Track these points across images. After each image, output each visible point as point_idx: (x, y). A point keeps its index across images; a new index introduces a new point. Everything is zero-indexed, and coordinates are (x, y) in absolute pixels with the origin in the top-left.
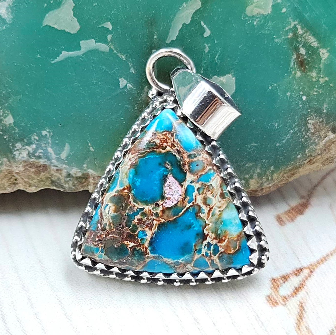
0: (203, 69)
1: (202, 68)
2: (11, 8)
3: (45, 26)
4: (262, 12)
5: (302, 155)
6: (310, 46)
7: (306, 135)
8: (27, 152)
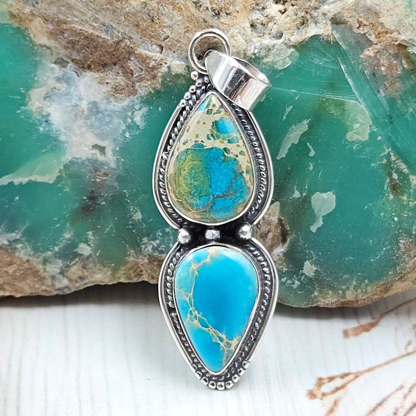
1: (307, 185)
2: (145, 116)
4: (360, 138)
5: (394, 271)
6: (402, 172)
7: (397, 253)
8: (152, 246)
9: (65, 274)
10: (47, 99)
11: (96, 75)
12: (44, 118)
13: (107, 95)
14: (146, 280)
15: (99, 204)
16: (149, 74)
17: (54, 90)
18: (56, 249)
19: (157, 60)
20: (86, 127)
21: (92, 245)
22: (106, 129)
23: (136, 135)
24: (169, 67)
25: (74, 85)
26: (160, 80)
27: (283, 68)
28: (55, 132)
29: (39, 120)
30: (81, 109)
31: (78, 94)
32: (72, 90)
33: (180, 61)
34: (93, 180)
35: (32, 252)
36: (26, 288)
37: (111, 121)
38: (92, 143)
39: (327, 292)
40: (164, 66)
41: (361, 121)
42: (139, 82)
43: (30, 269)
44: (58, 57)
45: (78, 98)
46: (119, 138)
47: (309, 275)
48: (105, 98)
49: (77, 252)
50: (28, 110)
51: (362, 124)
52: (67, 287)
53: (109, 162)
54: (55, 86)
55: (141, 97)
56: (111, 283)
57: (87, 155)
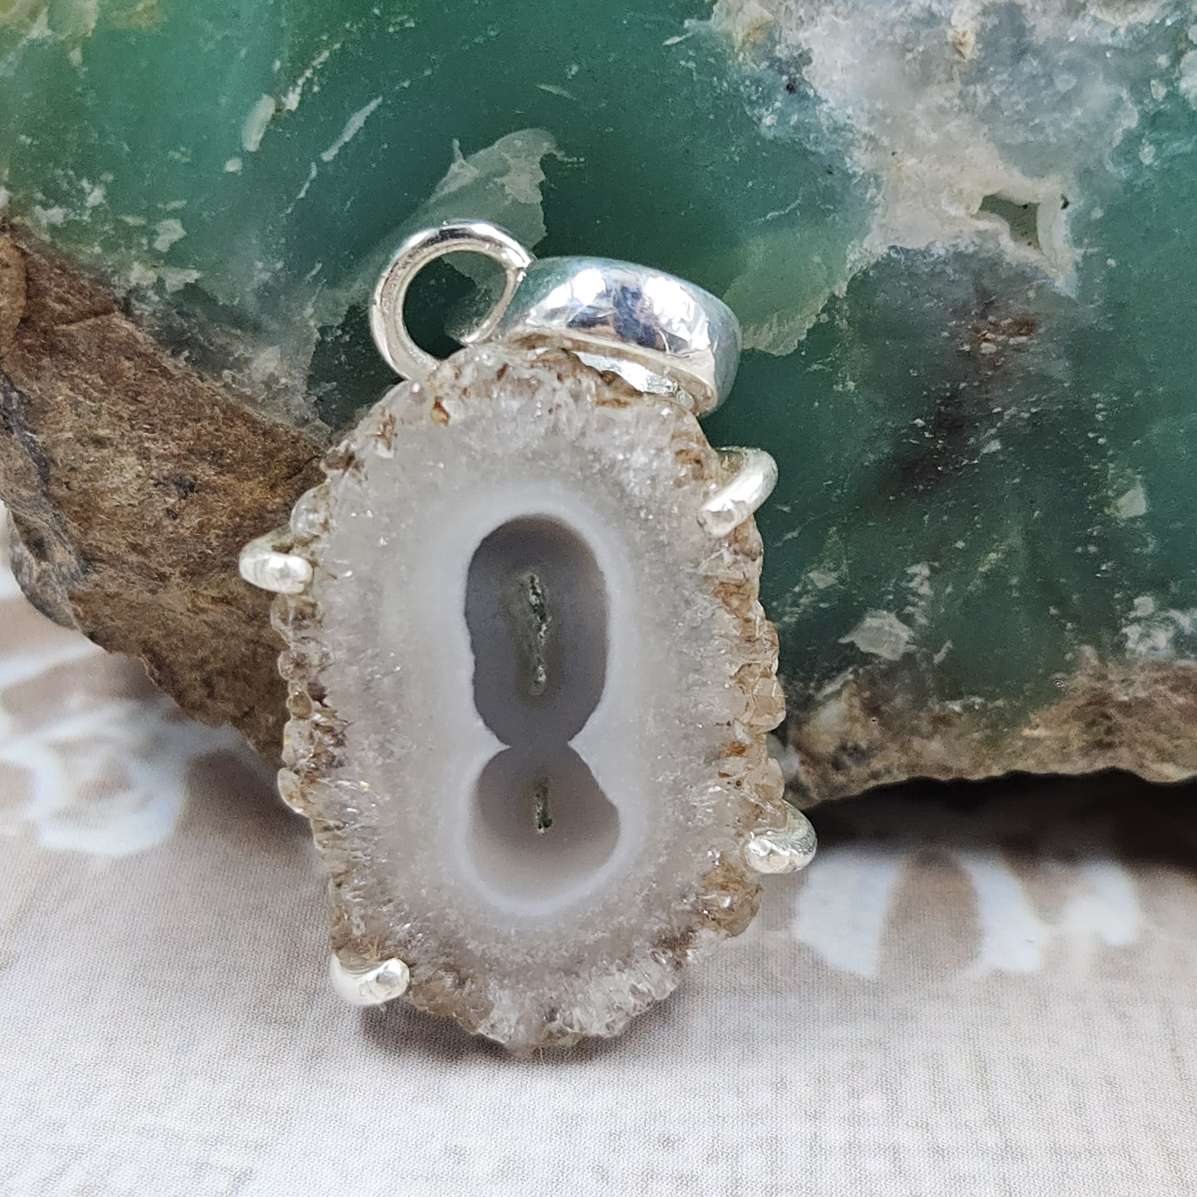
8: (1171, 634)
9: (795, 733)
12: (781, 72)
14: (1123, 766)
15: (974, 452)
20: (967, 116)
21: (921, 621)
22: (1055, 124)
23: (1185, 155)
28: (824, 128)
29: (757, 82)
30: (950, 40)
34: (967, 348)
37: (1077, 90)
38: (988, 184)
46: (1110, 167)
49: (852, 645)
50: (711, 36)
53: (1052, 272)
56: (980, 775)
57: (957, 237)
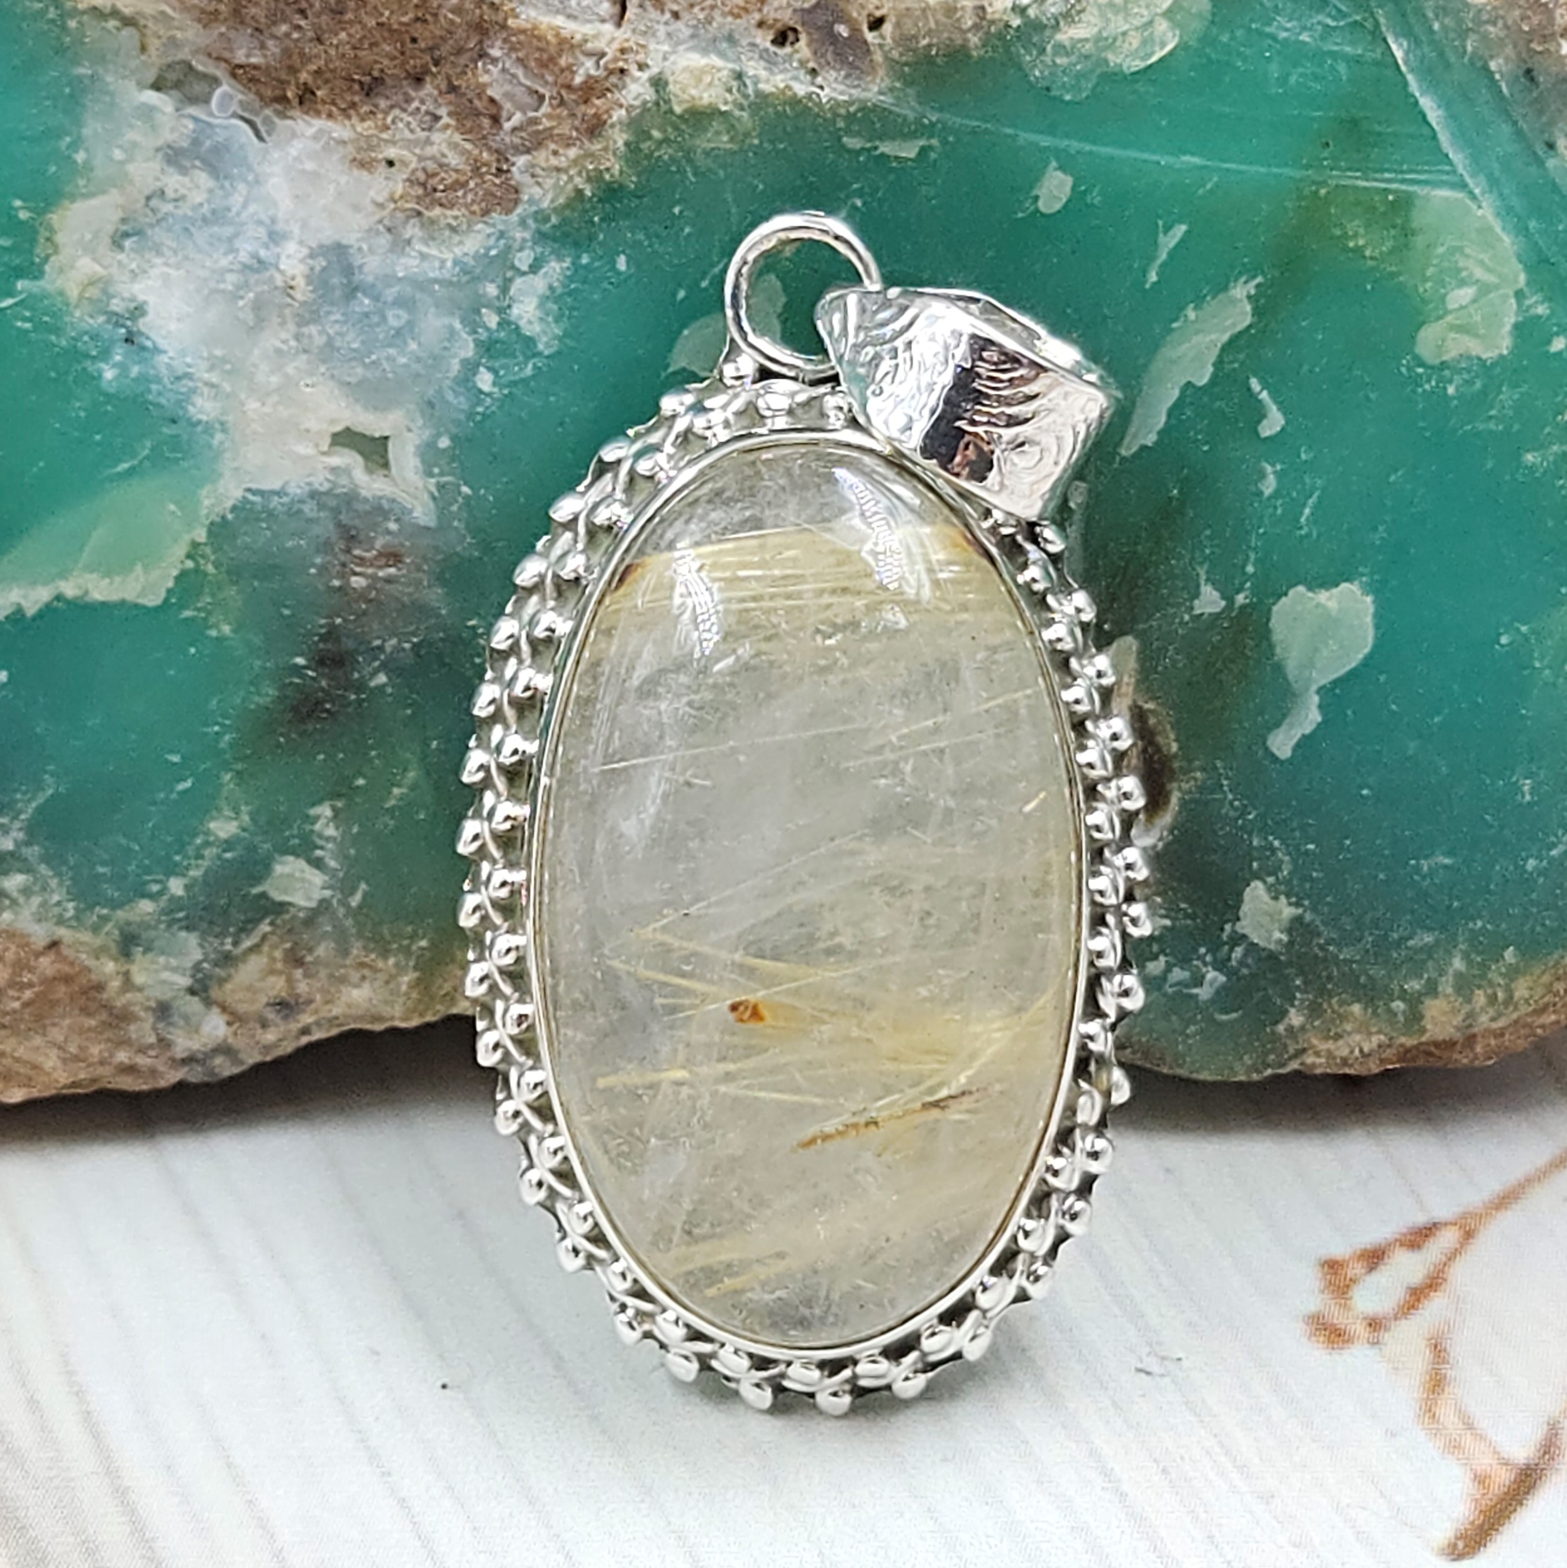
0: (1256, 560)
1: (1252, 556)
2: (557, 299)
3: (674, 373)
4: (1475, 347)
9: (215, 993)
10: (128, 243)
11: (340, 130)
12: (119, 326)
13: (392, 215)
15: (360, 687)
16: (573, 115)
17: (154, 203)
18: (176, 887)
19: (603, 55)
20: (304, 357)
21: (333, 864)
22: (389, 358)
23: (523, 380)
24: (658, 83)
25: (245, 181)
26: (620, 139)
27: (1142, 65)
28: (166, 380)
29: (95, 337)
30: (279, 281)
31: (263, 217)
32: (236, 200)
33: (705, 52)
34: (336, 583)
35: (71, 905)
36: (51, 1061)
37: (410, 324)
38: (333, 422)
39: (1342, 1010)
40: (636, 80)
41: (1479, 273)
42: (528, 151)
43: (67, 979)
44: (170, 59)
45: (262, 232)
46: (450, 396)
47: (1262, 944)
48: (381, 228)
49: (264, 895)
50: (45, 296)
51: (1484, 289)
52: (224, 1049)
53: (409, 502)
54: (159, 184)
55: (536, 212)
56: (414, 1022)
57: (309, 475)
